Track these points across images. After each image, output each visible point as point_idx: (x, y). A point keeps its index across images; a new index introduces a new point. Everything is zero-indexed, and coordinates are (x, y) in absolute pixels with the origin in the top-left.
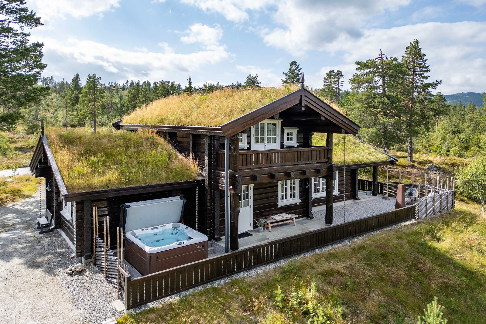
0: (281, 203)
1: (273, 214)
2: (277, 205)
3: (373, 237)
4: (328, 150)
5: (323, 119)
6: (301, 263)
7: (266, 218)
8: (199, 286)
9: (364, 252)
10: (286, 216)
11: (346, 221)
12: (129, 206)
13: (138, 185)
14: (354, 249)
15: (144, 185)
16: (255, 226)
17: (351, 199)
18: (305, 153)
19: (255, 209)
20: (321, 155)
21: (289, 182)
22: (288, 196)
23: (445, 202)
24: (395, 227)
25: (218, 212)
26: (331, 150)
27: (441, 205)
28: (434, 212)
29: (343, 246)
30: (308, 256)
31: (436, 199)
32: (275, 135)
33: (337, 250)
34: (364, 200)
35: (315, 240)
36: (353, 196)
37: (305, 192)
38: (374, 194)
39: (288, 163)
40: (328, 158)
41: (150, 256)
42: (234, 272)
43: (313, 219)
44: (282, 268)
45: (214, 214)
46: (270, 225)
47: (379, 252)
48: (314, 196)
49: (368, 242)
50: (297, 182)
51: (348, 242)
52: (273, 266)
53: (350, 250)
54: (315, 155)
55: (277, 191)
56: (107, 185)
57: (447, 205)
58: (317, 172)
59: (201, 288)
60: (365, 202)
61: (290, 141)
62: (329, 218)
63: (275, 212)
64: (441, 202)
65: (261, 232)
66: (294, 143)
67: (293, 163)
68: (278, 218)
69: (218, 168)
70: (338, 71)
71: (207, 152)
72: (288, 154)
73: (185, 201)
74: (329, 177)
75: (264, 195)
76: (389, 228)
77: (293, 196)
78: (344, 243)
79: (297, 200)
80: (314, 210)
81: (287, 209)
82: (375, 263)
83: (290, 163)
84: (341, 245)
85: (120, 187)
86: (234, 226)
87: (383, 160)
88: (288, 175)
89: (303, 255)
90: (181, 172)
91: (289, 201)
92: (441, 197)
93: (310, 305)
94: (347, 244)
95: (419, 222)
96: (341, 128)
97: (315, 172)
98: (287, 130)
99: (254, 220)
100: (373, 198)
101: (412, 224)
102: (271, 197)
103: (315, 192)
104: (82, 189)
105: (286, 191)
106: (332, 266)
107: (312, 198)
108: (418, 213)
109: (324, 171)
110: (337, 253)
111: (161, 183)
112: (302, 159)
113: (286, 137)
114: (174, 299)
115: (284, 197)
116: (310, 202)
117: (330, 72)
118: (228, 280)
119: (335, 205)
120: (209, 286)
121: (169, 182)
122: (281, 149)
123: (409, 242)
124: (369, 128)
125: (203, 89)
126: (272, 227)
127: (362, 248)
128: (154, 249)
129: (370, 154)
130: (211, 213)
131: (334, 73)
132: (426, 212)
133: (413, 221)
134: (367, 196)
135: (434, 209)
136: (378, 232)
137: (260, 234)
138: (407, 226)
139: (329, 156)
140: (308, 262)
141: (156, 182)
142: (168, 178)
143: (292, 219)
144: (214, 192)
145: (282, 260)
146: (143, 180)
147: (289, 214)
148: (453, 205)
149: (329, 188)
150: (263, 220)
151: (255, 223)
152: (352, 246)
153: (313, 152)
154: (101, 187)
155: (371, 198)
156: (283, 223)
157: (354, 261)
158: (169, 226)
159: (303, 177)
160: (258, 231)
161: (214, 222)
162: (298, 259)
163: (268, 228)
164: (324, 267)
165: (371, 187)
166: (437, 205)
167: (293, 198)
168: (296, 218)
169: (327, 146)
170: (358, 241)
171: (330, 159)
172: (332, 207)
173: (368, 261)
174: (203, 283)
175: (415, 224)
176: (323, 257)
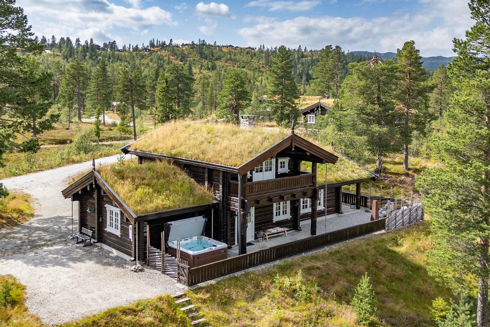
0: (276, 219)
1: (270, 228)
2: (273, 221)
3: (347, 244)
4: (313, 176)
5: (308, 154)
6: (292, 262)
7: (264, 231)
8: (226, 275)
9: (338, 255)
10: (279, 229)
11: (327, 232)
12: (171, 225)
13: (175, 209)
14: (331, 253)
15: (179, 209)
16: (256, 238)
17: (336, 213)
18: (294, 180)
19: (256, 224)
20: (307, 180)
21: (281, 203)
22: (281, 213)
23: (415, 214)
24: (367, 236)
25: (229, 228)
26: (315, 176)
27: (410, 217)
28: (403, 223)
29: (323, 251)
30: (296, 258)
31: (405, 213)
32: (271, 164)
33: (318, 254)
34: (347, 213)
35: (301, 246)
36: (338, 210)
37: (295, 210)
38: (358, 208)
39: (282, 189)
40: (313, 182)
41: (194, 257)
42: (247, 268)
43: (301, 232)
44: (278, 265)
45: (227, 229)
46: (267, 237)
47: (349, 254)
48: (303, 211)
49: (342, 248)
50: (289, 202)
51: (327, 248)
52: (271, 264)
53: (327, 254)
54: (303, 180)
55: (273, 210)
56: (156, 210)
57: (417, 217)
58: (304, 194)
59: (227, 276)
60: (348, 215)
61: (283, 168)
62: (313, 231)
63: (270, 226)
64: (410, 215)
65: (261, 242)
66: (286, 170)
67: (286, 188)
68: (273, 231)
69: (230, 195)
70: (337, 47)
71: (221, 182)
72: (281, 182)
73: (207, 220)
74: (314, 198)
75: (263, 213)
76: (361, 237)
77: (285, 212)
78: (324, 249)
79: (288, 216)
80: (302, 223)
81: (280, 224)
82: (345, 263)
83: (283, 189)
84: (322, 250)
85: (164, 211)
86: (243, 237)
87: (365, 177)
88: (282, 198)
89: (293, 257)
90: (202, 198)
91: (282, 217)
92: (410, 211)
93: (298, 285)
94: (326, 249)
95: (388, 232)
96: (323, 160)
97: (303, 194)
98: (280, 160)
99: (255, 233)
100: (356, 212)
101: (381, 234)
102: (267, 214)
103: (303, 208)
104: (142, 213)
105: (279, 210)
106: (313, 264)
107: (300, 213)
108: (388, 224)
109: (309, 193)
110: (318, 256)
111: (189, 206)
112: (292, 185)
113: (279, 165)
114: (213, 282)
115: (278, 214)
116: (299, 217)
117: (327, 47)
118: (243, 272)
119: (319, 219)
120: (231, 275)
121: (194, 206)
122: (276, 178)
123: (375, 248)
124: (361, 136)
125: (149, 50)
126: (269, 238)
127: (338, 252)
128: (195, 252)
129: (353, 171)
130: (224, 228)
131: (332, 48)
132: (396, 224)
133: (383, 231)
134: (351, 210)
135: (403, 221)
136: (352, 241)
137: (260, 244)
138: (377, 235)
139: (314, 181)
140: (297, 262)
141: (186, 206)
142: (193, 203)
143: (284, 232)
144: (226, 213)
145: (278, 261)
146: (178, 205)
147: (281, 227)
148: (422, 217)
149: (313, 206)
150: (262, 233)
151: (256, 235)
152: (330, 251)
153: (301, 179)
154: (153, 211)
155: (354, 212)
156: (277, 235)
157: (330, 261)
158: (195, 238)
159: (293, 199)
160: (258, 242)
161: (226, 235)
162: (289, 260)
163: (265, 239)
164: (308, 264)
165: (354, 201)
166: (406, 217)
167: (285, 215)
168: (287, 231)
169: (312, 173)
170: (335, 247)
171: (314, 183)
172: (316, 221)
173: (341, 261)
174: (229, 273)
175: (384, 234)
176: (307, 258)
